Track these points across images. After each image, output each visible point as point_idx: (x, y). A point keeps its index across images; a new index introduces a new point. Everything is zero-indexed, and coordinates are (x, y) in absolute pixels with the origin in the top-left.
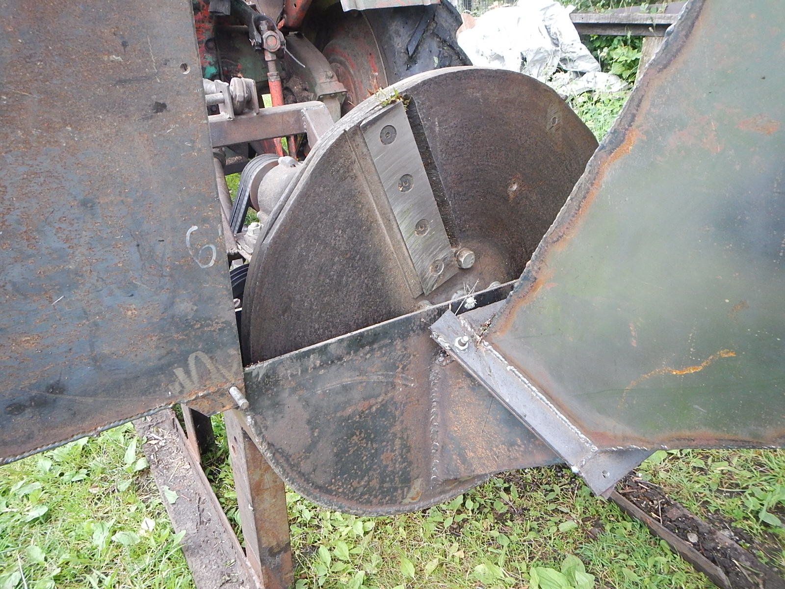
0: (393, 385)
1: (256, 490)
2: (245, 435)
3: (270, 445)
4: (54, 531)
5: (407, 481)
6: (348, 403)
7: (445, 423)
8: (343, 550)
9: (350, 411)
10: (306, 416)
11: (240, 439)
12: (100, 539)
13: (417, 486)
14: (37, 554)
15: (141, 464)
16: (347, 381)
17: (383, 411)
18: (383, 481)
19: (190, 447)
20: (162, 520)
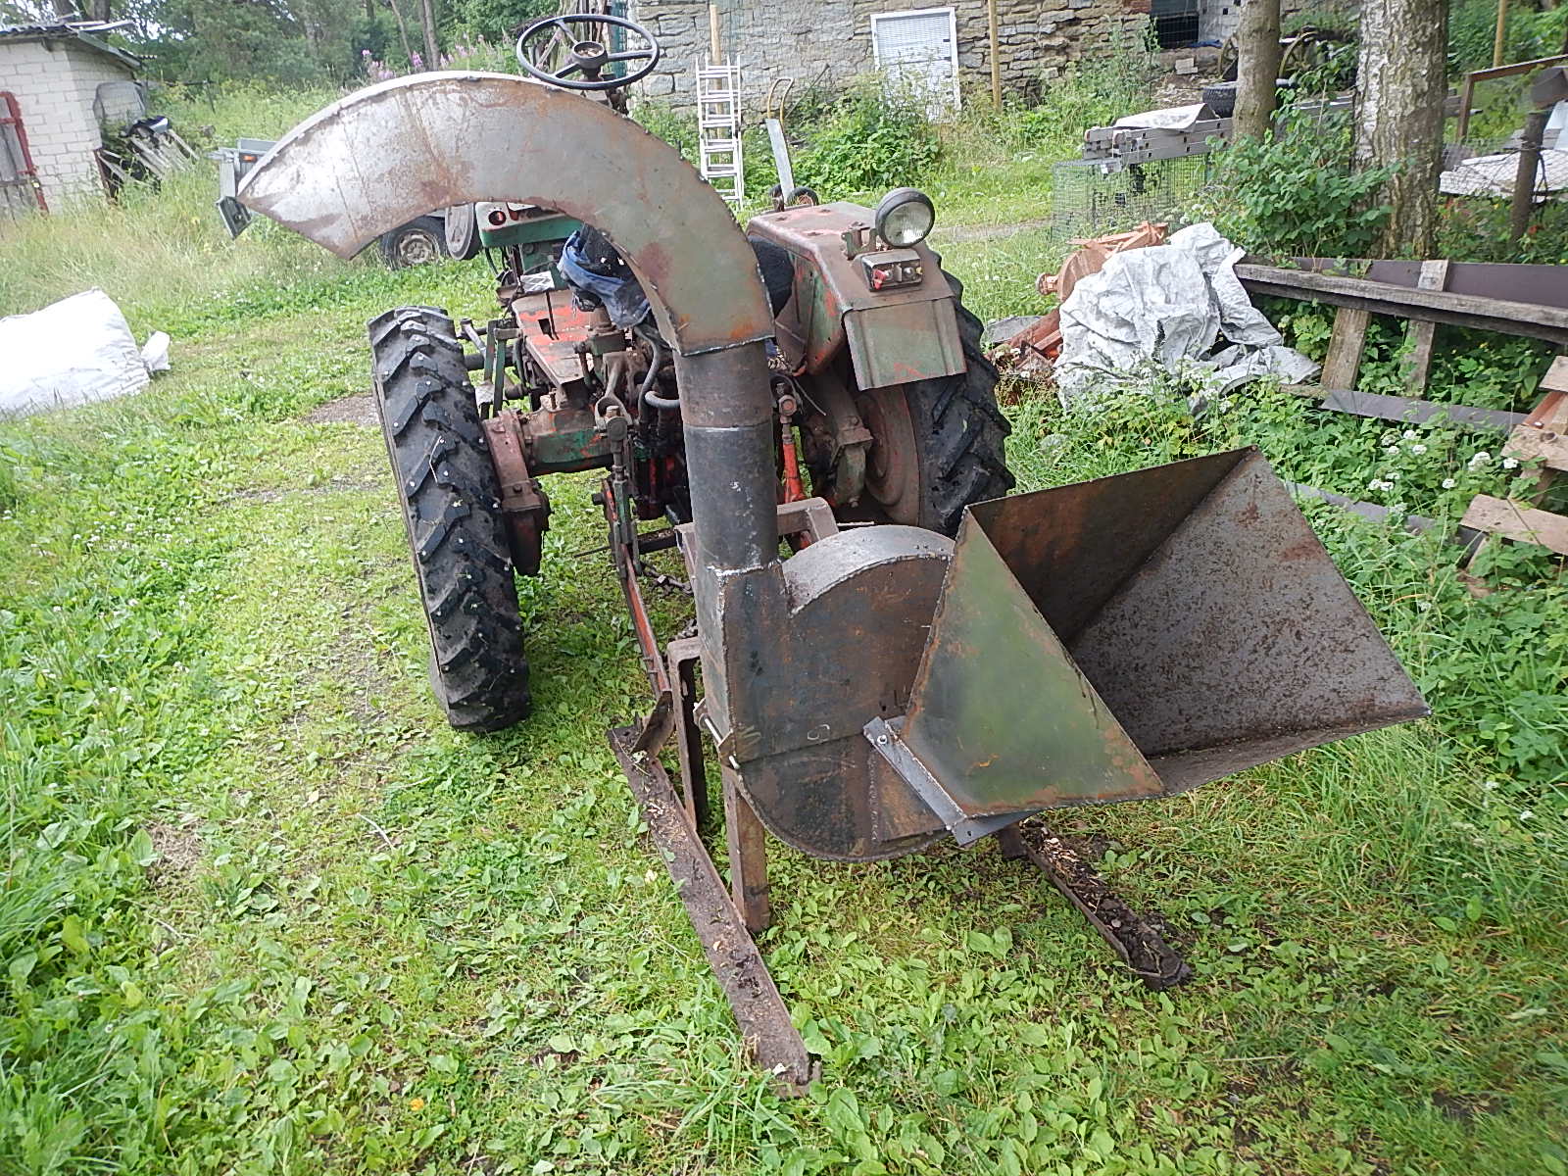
0: (840, 766)
1: (743, 837)
2: (738, 793)
3: (752, 797)
4: (573, 873)
5: (852, 839)
6: (806, 774)
7: (879, 797)
8: (813, 907)
9: (807, 780)
10: (777, 779)
11: (734, 797)
12: (614, 881)
13: (860, 843)
14: (563, 887)
15: (643, 828)
16: (805, 759)
17: (831, 783)
18: (832, 835)
19: (688, 816)
20: (663, 873)
